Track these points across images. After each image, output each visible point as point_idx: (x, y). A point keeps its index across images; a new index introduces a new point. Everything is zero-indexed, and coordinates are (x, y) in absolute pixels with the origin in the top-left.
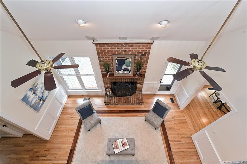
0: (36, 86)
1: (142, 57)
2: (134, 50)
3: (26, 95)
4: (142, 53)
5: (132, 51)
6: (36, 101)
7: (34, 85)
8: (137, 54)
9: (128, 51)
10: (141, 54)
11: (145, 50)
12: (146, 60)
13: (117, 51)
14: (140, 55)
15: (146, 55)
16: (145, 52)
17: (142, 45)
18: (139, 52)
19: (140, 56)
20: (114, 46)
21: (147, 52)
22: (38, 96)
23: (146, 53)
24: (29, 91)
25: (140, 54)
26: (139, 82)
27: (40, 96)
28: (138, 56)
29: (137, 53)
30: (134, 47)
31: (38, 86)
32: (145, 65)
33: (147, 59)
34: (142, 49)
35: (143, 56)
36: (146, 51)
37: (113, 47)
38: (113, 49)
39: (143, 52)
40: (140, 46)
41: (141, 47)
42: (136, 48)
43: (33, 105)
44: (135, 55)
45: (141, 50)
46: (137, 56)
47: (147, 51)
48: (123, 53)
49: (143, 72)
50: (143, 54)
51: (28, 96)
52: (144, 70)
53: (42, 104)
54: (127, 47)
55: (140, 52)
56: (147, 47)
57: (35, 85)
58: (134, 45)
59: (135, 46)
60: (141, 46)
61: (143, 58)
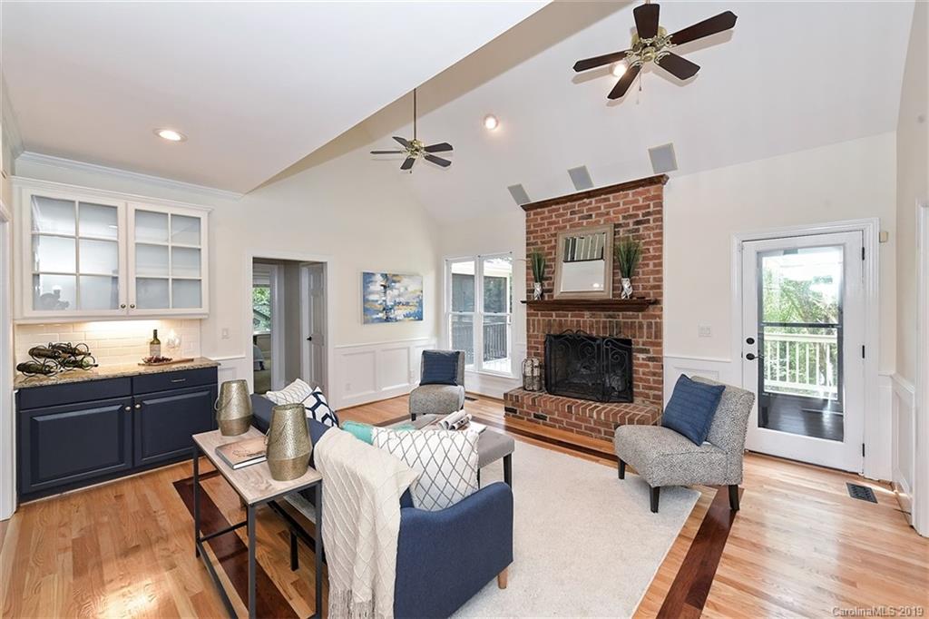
0: (395, 282)
1: (637, 230)
2: (611, 210)
3: (373, 274)
4: (637, 215)
5: (608, 214)
6: (377, 301)
7: (394, 275)
8: (621, 221)
9: (597, 215)
10: (635, 220)
11: (645, 203)
12: (652, 238)
13: (570, 220)
14: (631, 225)
15: (651, 221)
16: (644, 211)
17: (633, 193)
18: (626, 214)
19: (631, 227)
20: (564, 209)
21: (651, 209)
22: (384, 298)
23: (649, 214)
24: (382, 275)
25: (631, 221)
26: (640, 340)
27: (390, 303)
28: (625, 229)
29: (621, 218)
30: (612, 201)
31: (397, 285)
32: (655, 257)
33: (655, 235)
34: (636, 205)
35: (641, 227)
36: (648, 206)
37: (561, 211)
38: (562, 215)
39: (640, 213)
40: (627, 195)
41: (630, 198)
42: (618, 205)
43: (368, 301)
44: (617, 226)
45: (631, 207)
46: (621, 230)
47: (652, 206)
48: (585, 224)
49: (651, 292)
50: (641, 218)
51: (373, 279)
52: (652, 283)
53: (380, 320)
54: (594, 205)
55: (631, 215)
56: (648, 195)
57: (395, 278)
58: (611, 196)
59: (615, 198)
60: (630, 196)
61: (641, 232)
